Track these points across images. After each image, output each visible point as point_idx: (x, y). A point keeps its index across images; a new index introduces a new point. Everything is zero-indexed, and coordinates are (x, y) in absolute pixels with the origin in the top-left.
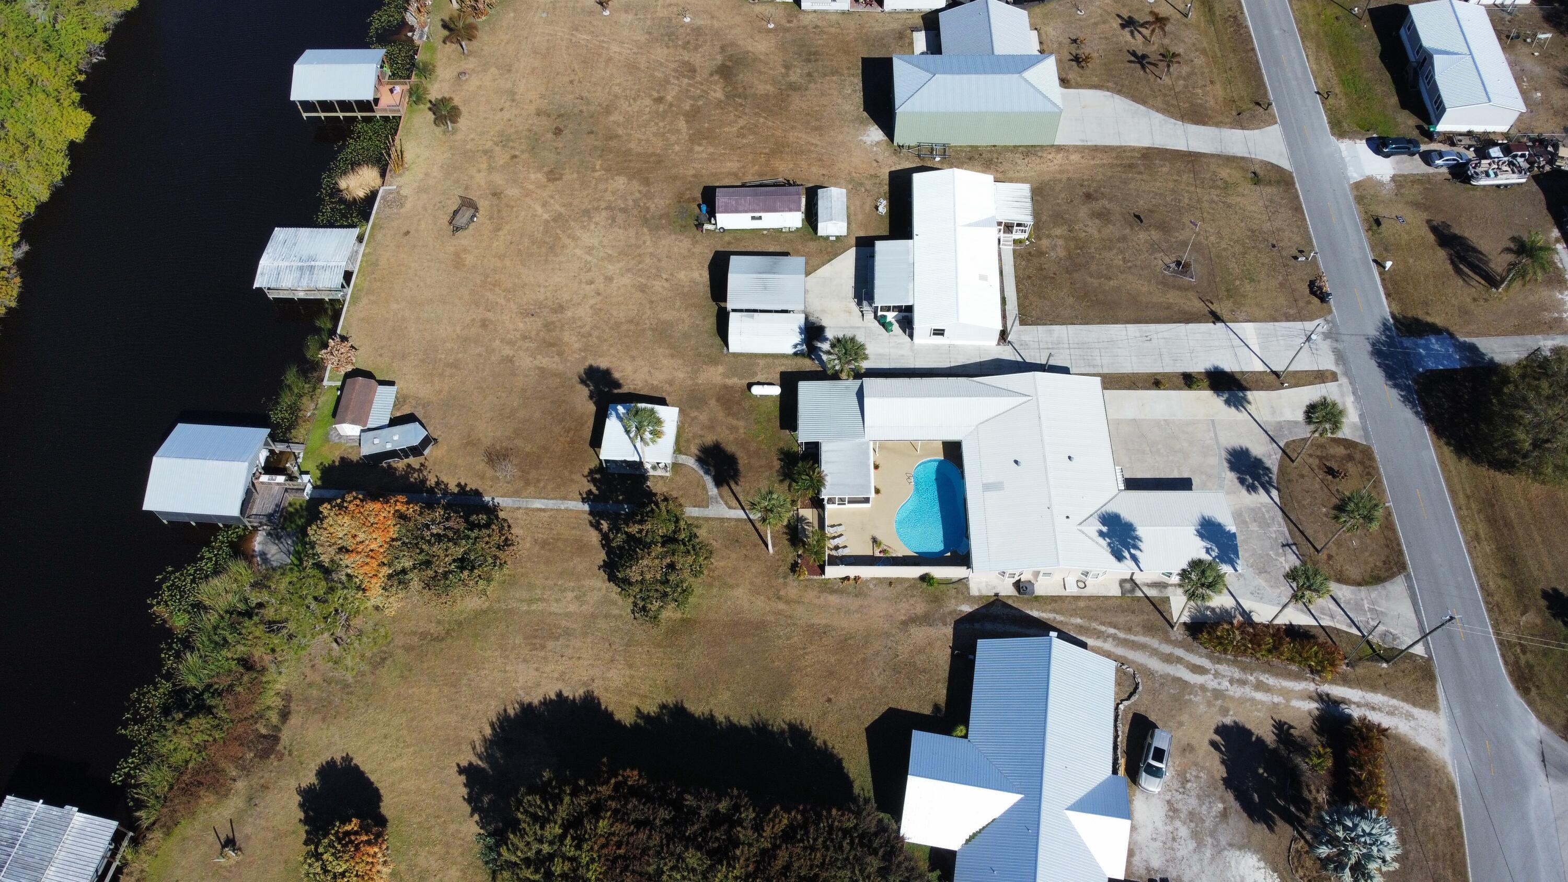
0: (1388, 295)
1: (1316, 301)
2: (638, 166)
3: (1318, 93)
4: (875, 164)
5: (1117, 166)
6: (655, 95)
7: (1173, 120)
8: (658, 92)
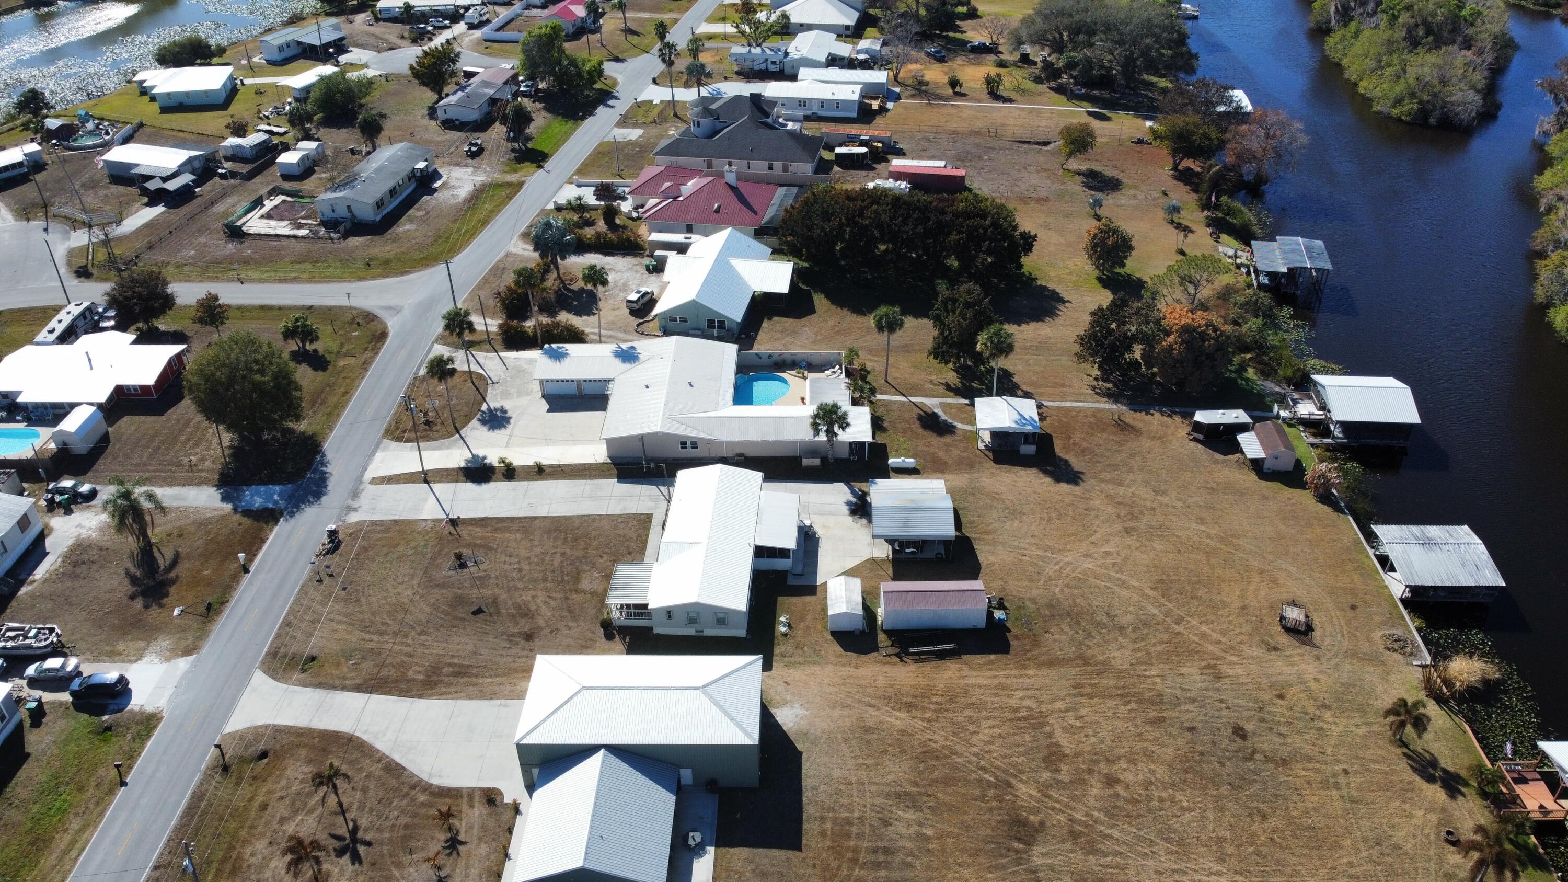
0: (263, 541)
1: (341, 536)
2: (1105, 681)
3: (123, 784)
4: (788, 680)
5: (477, 676)
6: (1119, 789)
7: (365, 737)
8: (1117, 795)
